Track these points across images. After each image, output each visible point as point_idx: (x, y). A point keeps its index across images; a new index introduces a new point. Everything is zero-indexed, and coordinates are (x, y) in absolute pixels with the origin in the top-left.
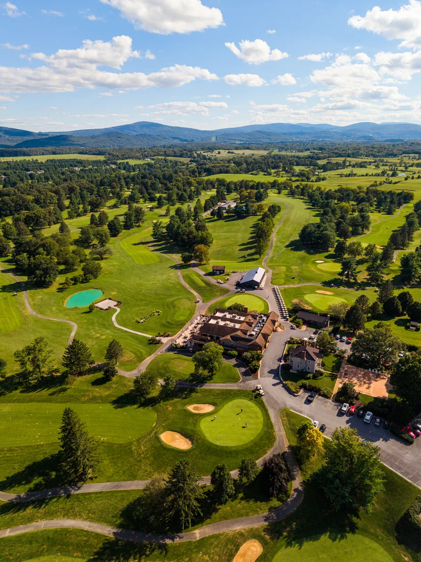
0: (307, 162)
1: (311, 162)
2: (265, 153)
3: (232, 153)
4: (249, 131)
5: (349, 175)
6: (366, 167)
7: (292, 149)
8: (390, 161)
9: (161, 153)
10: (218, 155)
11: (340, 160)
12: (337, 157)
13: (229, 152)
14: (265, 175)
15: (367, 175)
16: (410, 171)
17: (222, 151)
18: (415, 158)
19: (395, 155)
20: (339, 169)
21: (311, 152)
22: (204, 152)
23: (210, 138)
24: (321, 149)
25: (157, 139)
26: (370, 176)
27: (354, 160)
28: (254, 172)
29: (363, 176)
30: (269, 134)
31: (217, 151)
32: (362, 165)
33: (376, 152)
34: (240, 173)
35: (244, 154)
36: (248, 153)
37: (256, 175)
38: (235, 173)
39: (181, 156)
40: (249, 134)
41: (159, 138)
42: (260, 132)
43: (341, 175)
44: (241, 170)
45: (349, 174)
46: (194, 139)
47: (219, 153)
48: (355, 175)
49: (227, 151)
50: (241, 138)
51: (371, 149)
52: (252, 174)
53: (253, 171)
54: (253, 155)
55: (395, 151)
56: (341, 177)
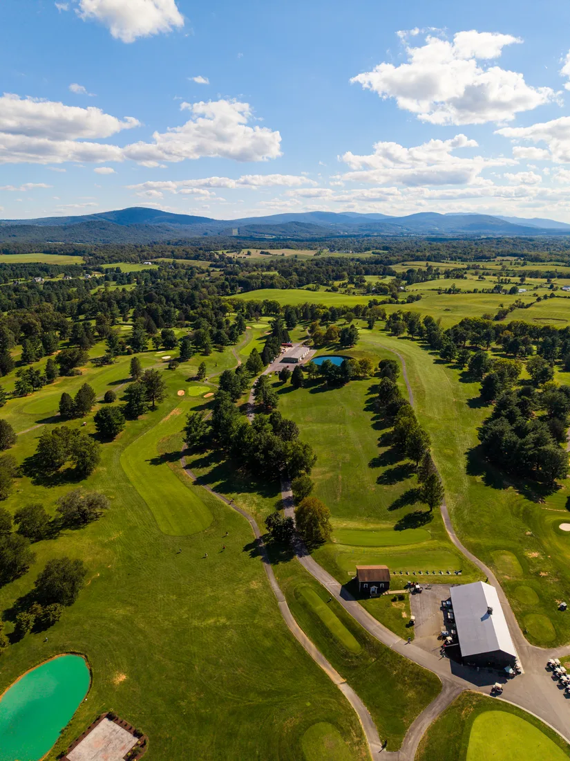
0: (379, 269)
1: (384, 269)
2: (310, 254)
3: (268, 253)
4: (281, 221)
5: (449, 292)
6: (466, 278)
7: (346, 248)
8: (488, 267)
9: (167, 253)
10: (248, 257)
11: (421, 265)
12: (413, 260)
13: (262, 253)
14: (327, 290)
15: (475, 291)
16: (528, 284)
17: (253, 251)
18: (519, 264)
19: (488, 259)
20: (427, 280)
21: (373, 253)
22: (227, 252)
23: (230, 230)
24: (385, 248)
25: (158, 232)
26: (480, 292)
27: (443, 266)
28: (311, 286)
29: (469, 292)
30: (309, 226)
31: (245, 251)
32: (459, 275)
33: (460, 253)
34: (290, 288)
35: (283, 255)
36: (289, 253)
37: (315, 290)
38: (283, 289)
39: (197, 258)
40: (282, 226)
41: (160, 229)
42: (297, 223)
43: (439, 291)
44: (291, 282)
45: (450, 290)
46: (209, 232)
47: (249, 253)
48: (458, 291)
49: (260, 251)
50: (271, 232)
51: (453, 249)
52: (308, 289)
53: (308, 284)
54: (296, 256)
55: (487, 254)
56: (439, 294)
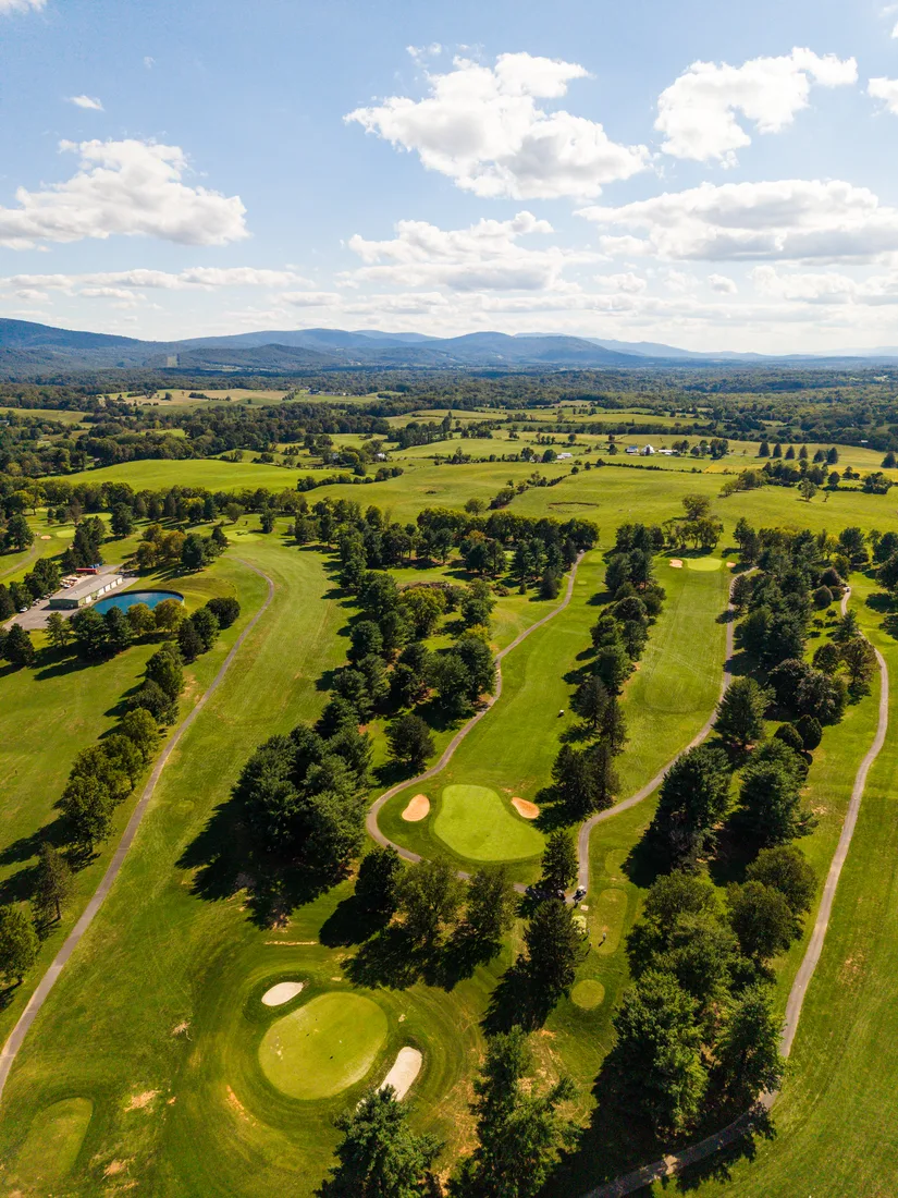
0: (364, 424)
1: (374, 423)
2: (275, 397)
3: (201, 397)
4: (257, 343)
5: (455, 460)
6: (490, 437)
7: (338, 389)
8: (539, 417)
9: (8, 399)
10: (166, 403)
11: (437, 417)
12: (431, 408)
13: (192, 396)
14: (256, 461)
15: (492, 459)
16: (580, 445)
17: (175, 393)
18: (585, 412)
19: (546, 404)
20: (432, 441)
21: (380, 396)
22: (129, 396)
23: (163, 358)
24: (401, 388)
25: (29, 361)
26: (499, 460)
27: (466, 417)
28: (227, 454)
29: (483, 460)
30: (298, 351)
31: (162, 393)
32: (481, 432)
33: (509, 396)
34: (195, 457)
35: (228, 399)
36: (237, 396)
37: (235, 461)
38: (180, 458)
39: (64, 406)
40: (253, 351)
41: (31, 356)
42: (279, 347)
43: (437, 460)
44: (197, 448)
45: (455, 457)
46: (126, 361)
47: (168, 397)
48: (467, 459)
49: (189, 392)
50: (233, 361)
51: (500, 390)
52: (224, 459)
53: (229, 449)
54: (250, 402)
55: (547, 396)
56: (437, 464)
